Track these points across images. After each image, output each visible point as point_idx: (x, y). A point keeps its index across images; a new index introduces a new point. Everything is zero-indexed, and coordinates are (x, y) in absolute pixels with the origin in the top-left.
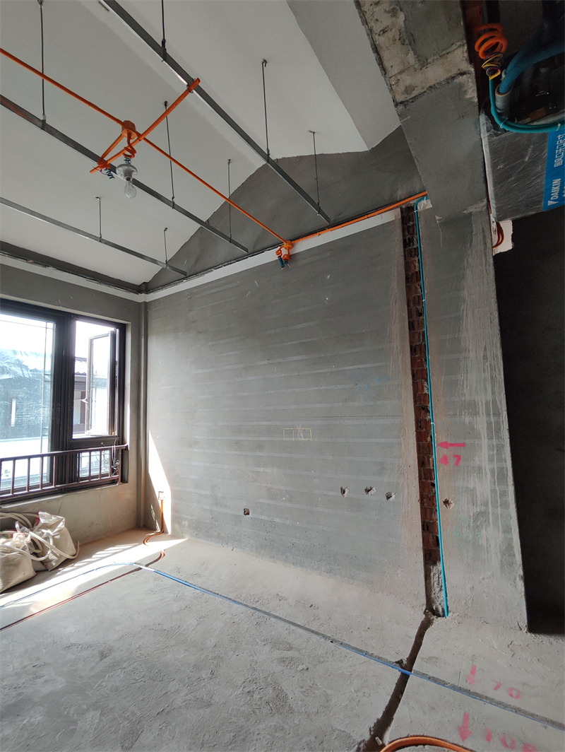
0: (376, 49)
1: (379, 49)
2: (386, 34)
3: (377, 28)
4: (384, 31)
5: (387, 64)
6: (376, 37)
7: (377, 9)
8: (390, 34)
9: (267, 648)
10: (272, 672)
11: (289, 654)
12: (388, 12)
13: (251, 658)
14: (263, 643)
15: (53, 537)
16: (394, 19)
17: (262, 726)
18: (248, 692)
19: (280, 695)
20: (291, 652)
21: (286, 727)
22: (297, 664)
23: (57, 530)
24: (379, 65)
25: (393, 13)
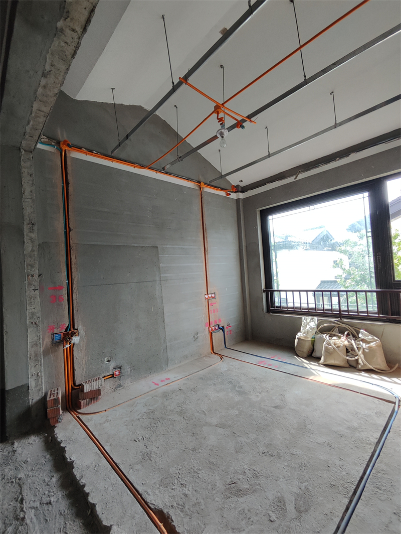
0: (85, 30)
1: (83, 27)
2: (74, 28)
3: (75, 36)
4: (73, 30)
5: (86, 13)
6: (79, 32)
7: (68, 41)
8: (71, 25)
9: (296, 490)
10: (266, 490)
11: (290, 508)
12: (64, 34)
13: (281, 477)
14: (303, 488)
15: (364, 349)
16: (64, 28)
17: (217, 478)
18: (245, 472)
19: (241, 492)
20: (294, 510)
21: (214, 492)
22: (277, 512)
23: (368, 345)
24: (90, 21)
25: (62, 31)
